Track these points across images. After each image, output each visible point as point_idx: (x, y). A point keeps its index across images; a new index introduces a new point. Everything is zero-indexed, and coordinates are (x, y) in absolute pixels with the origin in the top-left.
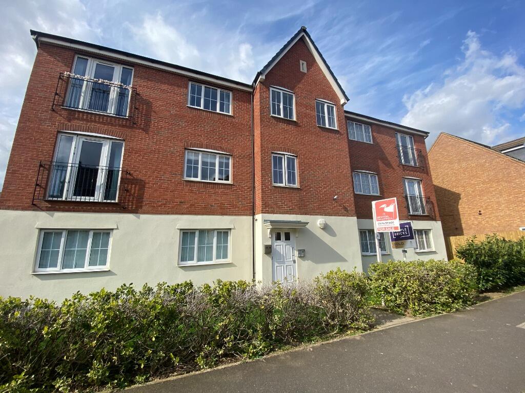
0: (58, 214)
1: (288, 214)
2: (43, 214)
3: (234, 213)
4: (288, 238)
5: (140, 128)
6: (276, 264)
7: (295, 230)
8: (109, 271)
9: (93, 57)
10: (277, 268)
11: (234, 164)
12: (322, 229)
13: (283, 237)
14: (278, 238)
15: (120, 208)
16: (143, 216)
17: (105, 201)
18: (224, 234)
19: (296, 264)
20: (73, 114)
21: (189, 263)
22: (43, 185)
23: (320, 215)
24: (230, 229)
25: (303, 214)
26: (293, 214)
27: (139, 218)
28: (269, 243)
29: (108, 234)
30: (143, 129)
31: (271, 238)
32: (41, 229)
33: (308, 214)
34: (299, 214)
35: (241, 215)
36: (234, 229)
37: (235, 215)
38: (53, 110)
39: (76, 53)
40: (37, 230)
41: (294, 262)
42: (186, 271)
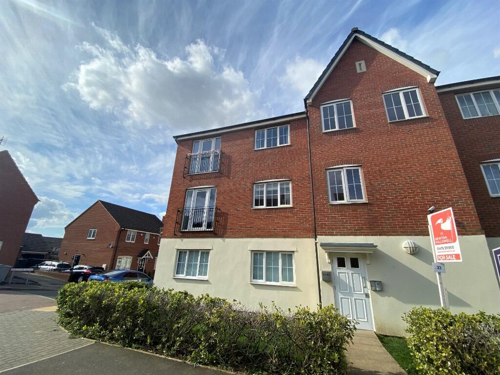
0: (185, 240)
1: (352, 235)
2: (178, 240)
3: (296, 235)
4: (355, 264)
5: (225, 176)
6: (340, 296)
7: (364, 256)
8: (207, 280)
9: (201, 139)
10: (341, 300)
11: (293, 187)
12: (411, 254)
13: (348, 263)
14: (341, 263)
15: (214, 234)
16: (227, 240)
17: (207, 230)
18: (288, 256)
19: (370, 299)
20: (193, 177)
21: (260, 282)
22: (179, 222)
23: (406, 235)
24: (294, 252)
25: (376, 235)
26: (361, 235)
27: (224, 241)
28: (329, 269)
29: (208, 253)
30: (227, 177)
31: (332, 262)
32: (178, 250)
33: (384, 235)
34: (369, 235)
35: (303, 237)
36: (297, 251)
37: (297, 237)
38: (184, 178)
39: (194, 140)
40: (176, 250)
41: (367, 296)
42: (256, 288)
